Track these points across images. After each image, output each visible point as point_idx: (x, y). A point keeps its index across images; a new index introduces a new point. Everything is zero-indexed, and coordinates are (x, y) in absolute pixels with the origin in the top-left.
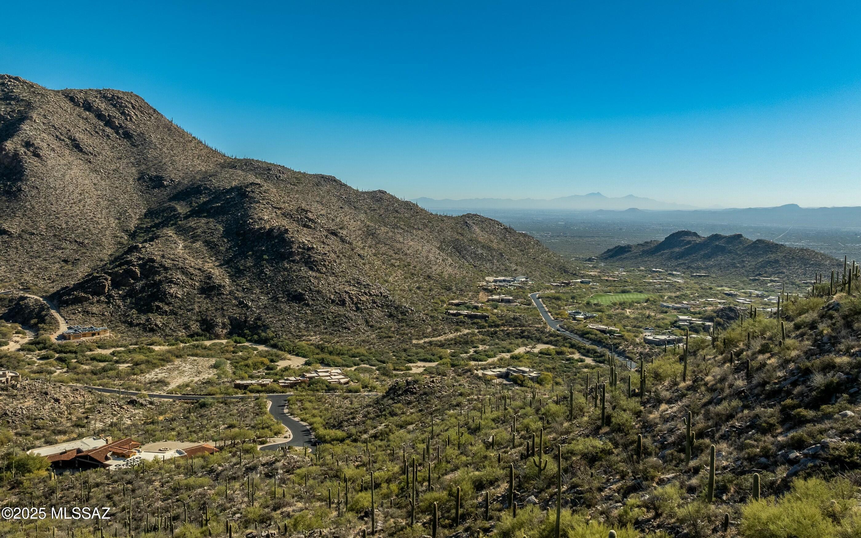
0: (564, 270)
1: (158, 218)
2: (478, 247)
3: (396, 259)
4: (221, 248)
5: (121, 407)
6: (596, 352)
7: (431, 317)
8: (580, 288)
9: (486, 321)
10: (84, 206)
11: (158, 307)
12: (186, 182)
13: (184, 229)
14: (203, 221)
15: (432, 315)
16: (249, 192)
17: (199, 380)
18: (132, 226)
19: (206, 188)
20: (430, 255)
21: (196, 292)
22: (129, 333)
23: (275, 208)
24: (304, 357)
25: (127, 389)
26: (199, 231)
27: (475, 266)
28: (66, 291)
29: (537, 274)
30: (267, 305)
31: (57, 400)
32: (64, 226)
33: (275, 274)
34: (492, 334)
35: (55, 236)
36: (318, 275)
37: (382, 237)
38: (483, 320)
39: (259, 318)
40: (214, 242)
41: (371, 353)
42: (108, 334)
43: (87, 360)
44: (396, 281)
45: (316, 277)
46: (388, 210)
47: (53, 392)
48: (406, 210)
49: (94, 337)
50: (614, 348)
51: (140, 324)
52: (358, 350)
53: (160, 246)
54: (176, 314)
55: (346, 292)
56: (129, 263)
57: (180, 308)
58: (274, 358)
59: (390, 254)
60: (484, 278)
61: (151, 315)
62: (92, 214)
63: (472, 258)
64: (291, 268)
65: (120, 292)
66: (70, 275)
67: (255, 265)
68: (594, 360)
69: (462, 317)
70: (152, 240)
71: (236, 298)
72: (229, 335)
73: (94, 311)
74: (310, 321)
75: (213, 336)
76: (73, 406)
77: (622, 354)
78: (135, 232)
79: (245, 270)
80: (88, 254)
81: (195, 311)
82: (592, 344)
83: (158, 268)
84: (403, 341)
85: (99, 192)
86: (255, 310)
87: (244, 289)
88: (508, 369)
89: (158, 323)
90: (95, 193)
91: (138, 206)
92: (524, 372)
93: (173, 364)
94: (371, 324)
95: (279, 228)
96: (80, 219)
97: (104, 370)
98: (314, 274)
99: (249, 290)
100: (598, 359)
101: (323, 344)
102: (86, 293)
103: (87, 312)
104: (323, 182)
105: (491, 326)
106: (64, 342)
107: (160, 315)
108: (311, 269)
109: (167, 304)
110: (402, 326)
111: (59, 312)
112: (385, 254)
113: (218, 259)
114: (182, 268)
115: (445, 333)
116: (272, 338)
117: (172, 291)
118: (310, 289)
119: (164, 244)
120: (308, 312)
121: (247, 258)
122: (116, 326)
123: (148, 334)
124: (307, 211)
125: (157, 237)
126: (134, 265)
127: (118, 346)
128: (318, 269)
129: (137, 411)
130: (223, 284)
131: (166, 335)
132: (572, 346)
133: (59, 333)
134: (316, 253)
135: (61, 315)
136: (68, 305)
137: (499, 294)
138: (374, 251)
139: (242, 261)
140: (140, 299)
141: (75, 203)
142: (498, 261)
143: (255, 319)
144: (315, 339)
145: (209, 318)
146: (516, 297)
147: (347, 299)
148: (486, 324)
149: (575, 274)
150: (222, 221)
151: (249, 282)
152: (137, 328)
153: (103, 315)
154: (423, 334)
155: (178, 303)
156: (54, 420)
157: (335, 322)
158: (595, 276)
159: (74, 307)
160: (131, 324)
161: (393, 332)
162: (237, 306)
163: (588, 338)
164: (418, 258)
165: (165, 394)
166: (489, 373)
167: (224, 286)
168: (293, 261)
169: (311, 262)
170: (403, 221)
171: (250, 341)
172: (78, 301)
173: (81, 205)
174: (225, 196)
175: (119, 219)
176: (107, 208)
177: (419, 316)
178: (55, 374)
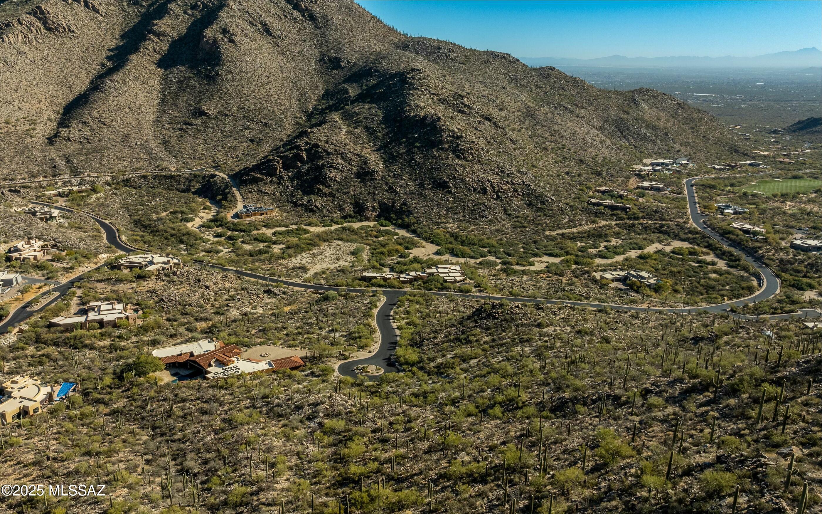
0: (735, 150)
1: (332, 100)
2: (642, 126)
3: (551, 142)
4: (379, 134)
5: (258, 296)
6: (732, 255)
7: (571, 206)
8: (746, 171)
9: (626, 213)
10: (270, 89)
11: (319, 189)
12: (361, 64)
13: (349, 114)
14: (367, 106)
15: (572, 204)
16: (409, 78)
17: (336, 268)
18: (310, 108)
19: (376, 71)
20: (588, 137)
21: (352, 176)
22: (293, 213)
23: (433, 94)
24: (438, 245)
25: (270, 275)
26: (362, 116)
27: (635, 147)
28: (246, 171)
29: (702, 155)
30: (414, 192)
31: (207, 287)
32: (253, 108)
33: (424, 162)
34: (629, 227)
35: (244, 117)
36: (464, 163)
37: (540, 118)
38: (624, 212)
39: (405, 204)
40: (373, 128)
41: (501, 244)
42: (275, 214)
43: (251, 240)
44: (546, 166)
45: (461, 166)
46: (554, 88)
47: (205, 279)
48: (572, 87)
49: (262, 217)
50: (752, 252)
51: (303, 204)
52: (489, 241)
53: (326, 131)
54: (333, 196)
55: (489, 181)
56: (298, 147)
57: (338, 191)
58: (409, 246)
59: (546, 136)
60: (641, 161)
61: (312, 197)
62: (276, 96)
63: (633, 138)
64: (439, 156)
65: (290, 174)
66: (253, 154)
67: (407, 152)
68: (727, 264)
69: (602, 207)
70: (320, 124)
71: (387, 183)
72: (378, 218)
73: (267, 191)
74: (451, 208)
75: (363, 218)
76: (219, 293)
77: (759, 259)
78: (312, 113)
79: (397, 156)
80: (270, 135)
81: (350, 195)
82: (730, 245)
83: (322, 153)
84: (536, 233)
85: (284, 75)
86: (402, 195)
87: (395, 175)
88: (628, 273)
89: (318, 204)
90: (281, 75)
91: (317, 86)
92: (643, 278)
93: (319, 249)
94: (509, 212)
95: (432, 116)
96: (266, 101)
97: (260, 252)
98: (460, 162)
99: (399, 176)
100: (731, 263)
101: (458, 232)
102: (261, 174)
103: (261, 191)
104: (491, 60)
105: (629, 219)
106: (236, 220)
107: (320, 196)
108: (458, 157)
109: (327, 187)
110: (539, 216)
111: (239, 190)
112: (540, 136)
113: (375, 145)
114: (342, 153)
115: (580, 225)
116: (413, 224)
117: (331, 175)
118: (455, 177)
119: (330, 129)
120: (451, 199)
121: (400, 144)
122: (284, 206)
123: (309, 214)
124: (463, 97)
125: (325, 122)
126: (301, 150)
127: (280, 226)
128: (464, 157)
129: (271, 300)
130: (377, 169)
131: (324, 216)
132: (709, 246)
133: (235, 211)
134: (464, 141)
135: (240, 193)
136: (246, 185)
137: (651, 180)
138: (530, 133)
139: (396, 148)
140: (305, 181)
141: (262, 86)
142: (661, 142)
143: (402, 204)
144: (452, 226)
145: (361, 202)
146: (667, 185)
147: (489, 187)
148: (625, 216)
149: (746, 155)
150: (383, 107)
151: (400, 168)
152: (300, 208)
153: (274, 194)
154: (558, 225)
155: (337, 186)
156: (201, 306)
157: (474, 210)
158: (769, 157)
159: (251, 186)
160: (295, 205)
161: (529, 222)
162: (387, 191)
163: (728, 238)
164: (574, 140)
165: (300, 282)
166: (608, 276)
167: (377, 172)
168: (442, 149)
169: (458, 150)
170: (568, 99)
171: (394, 224)
172: (256, 180)
173: (267, 87)
174: (389, 82)
175: (300, 100)
176: (290, 90)
177: (558, 206)
178: (222, 254)
